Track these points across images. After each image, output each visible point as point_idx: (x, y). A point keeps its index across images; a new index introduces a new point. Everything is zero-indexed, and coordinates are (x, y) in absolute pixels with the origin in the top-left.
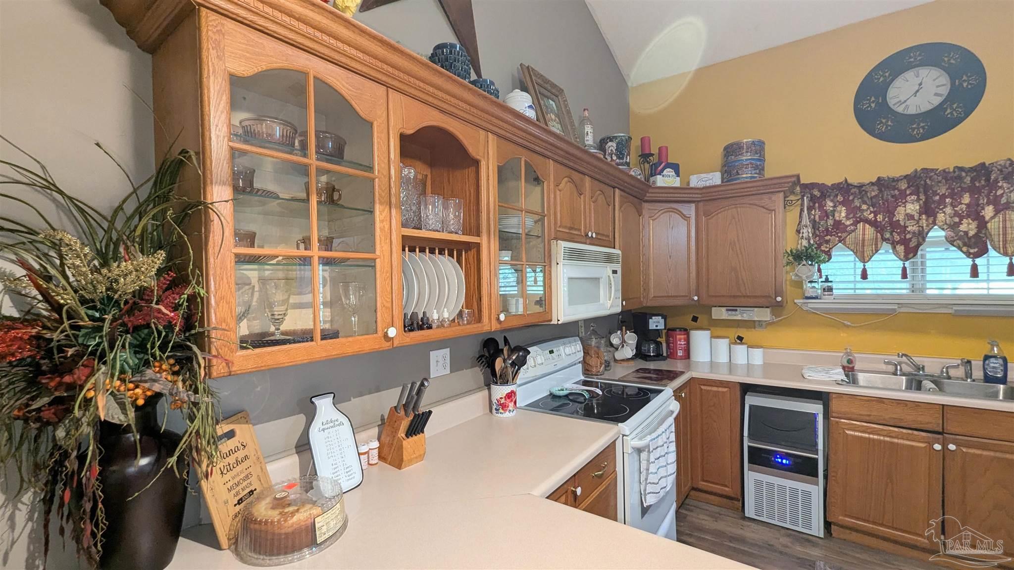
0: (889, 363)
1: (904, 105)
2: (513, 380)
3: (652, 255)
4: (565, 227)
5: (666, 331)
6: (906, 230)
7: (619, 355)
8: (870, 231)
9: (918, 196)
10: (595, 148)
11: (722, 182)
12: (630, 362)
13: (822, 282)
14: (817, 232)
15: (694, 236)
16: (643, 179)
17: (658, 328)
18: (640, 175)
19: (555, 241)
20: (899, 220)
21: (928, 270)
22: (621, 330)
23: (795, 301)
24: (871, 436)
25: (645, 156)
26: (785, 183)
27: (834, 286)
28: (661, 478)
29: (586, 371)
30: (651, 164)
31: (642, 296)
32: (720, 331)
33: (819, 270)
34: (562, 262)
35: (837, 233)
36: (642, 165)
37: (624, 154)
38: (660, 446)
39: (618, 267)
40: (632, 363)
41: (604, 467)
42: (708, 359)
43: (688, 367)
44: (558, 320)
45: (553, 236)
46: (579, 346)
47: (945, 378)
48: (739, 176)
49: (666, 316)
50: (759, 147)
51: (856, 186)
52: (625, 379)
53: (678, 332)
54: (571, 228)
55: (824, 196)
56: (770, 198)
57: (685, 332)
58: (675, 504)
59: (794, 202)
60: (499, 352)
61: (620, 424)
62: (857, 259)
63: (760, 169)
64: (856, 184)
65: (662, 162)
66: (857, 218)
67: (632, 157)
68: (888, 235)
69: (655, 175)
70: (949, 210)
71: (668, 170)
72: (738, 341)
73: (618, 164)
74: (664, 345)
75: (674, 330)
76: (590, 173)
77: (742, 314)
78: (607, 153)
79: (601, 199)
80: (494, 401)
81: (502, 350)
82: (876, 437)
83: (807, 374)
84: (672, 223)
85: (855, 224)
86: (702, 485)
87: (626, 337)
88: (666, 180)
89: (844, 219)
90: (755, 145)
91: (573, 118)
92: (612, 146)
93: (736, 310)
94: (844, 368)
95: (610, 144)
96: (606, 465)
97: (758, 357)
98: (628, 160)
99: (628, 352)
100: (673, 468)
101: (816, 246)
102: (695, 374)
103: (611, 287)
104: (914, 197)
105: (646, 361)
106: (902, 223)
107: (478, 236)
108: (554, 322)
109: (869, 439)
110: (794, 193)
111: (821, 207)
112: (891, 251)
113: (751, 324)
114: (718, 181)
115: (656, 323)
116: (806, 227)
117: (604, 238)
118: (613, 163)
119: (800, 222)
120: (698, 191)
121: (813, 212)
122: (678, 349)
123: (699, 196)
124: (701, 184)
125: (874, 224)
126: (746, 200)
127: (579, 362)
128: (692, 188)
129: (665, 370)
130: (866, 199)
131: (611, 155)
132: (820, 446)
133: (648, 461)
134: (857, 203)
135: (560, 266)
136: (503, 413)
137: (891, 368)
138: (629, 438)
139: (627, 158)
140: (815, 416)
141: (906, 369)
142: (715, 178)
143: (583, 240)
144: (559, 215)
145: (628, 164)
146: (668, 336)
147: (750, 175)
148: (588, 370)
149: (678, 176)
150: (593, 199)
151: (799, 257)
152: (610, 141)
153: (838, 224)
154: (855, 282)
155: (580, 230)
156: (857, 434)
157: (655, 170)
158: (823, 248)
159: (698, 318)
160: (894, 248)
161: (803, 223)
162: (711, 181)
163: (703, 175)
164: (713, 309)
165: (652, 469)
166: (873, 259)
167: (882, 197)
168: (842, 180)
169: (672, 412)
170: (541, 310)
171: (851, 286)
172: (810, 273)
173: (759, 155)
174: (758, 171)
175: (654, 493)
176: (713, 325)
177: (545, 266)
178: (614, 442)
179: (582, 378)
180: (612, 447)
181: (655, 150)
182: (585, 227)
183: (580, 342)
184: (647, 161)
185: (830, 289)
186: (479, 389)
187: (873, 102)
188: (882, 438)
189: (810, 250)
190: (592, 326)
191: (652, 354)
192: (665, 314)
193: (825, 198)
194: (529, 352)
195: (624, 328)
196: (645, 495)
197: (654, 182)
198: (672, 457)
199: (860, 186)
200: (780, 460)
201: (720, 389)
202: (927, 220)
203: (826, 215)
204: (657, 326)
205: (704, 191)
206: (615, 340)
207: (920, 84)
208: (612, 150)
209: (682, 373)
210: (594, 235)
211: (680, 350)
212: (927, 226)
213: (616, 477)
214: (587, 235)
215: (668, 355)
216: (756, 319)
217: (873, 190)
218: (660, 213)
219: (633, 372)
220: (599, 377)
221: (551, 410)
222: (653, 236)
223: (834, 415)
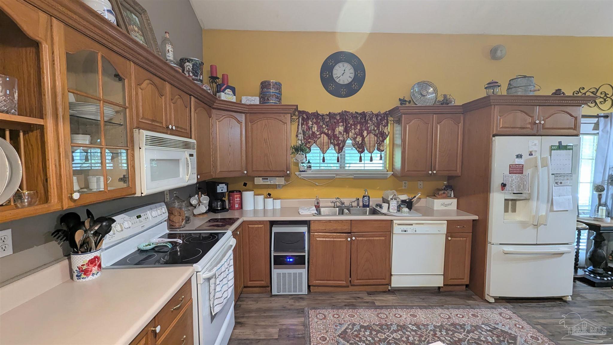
0: (332, 202)
1: (339, 79)
2: (96, 246)
3: (218, 144)
4: (147, 119)
5: (228, 193)
6: (339, 139)
7: (196, 212)
8: (326, 138)
9: (343, 123)
10: (175, 64)
11: (260, 103)
12: (204, 215)
13: (307, 163)
14: (305, 137)
15: (244, 134)
16: (212, 93)
17: (223, 191)
18: (210, 90)
19: (137, 130)
20: (336, 134)
21: (346, 158)
22: (198, 194)
23: (296, 173)
24: (326, 239)
25: (213, 78)
26: (291, 109)
27: (312, 165)
28: (224, 292)
29: (171, 226)
30: (217, 84)
31: (212, 171)
32: (259, 191)
33: (306, 157)
34: (144, 147)
35: (313, 138)
36: (211, 84)
37: (198, 73)
38: (223, 272)
39: (194, 152)
40: (206, 216)
41: (182, 300)
42: (252, 208)
43: (242, 215)
44: (142, 193)
45: (135, 125)
46: (164, 209)
47: (351, 207)
48: (269, 101)
49: (228, 183)
50: (278, 86)
51: (321, 115)
52: (200, 228)
53: (235, 193)
54: (153, 121)
55: (308, 118)
56: (284, 116)
57: (240, 193)
58: (234, 301)
59: (295, 120)
60: (80, 224)
61: (194, 265)
62: (321, 152)
63: (279, 99)
64: (321, 114)
65: (224, 85)
66: (321, 131)
67: (205, 76)
68: (332, 141)
69: (220, 92)
70: (353, 131)
71: (229, 90)
72: (268, 196)
73: (193, 79)
74: (227, 202)
75: (233, 192)
76: (169, 80)
77: (270, 181)
78: (185, 70)
79: (179, 102)
80: (75, 268)
81: (84, 223)
82: (328, 239)
83: (302, 212)
84: (231, 125)
85: (320, 134)
86: (250, 283)
87: (201, 199)
88: (226, 96)
89: (316, 131)
90: (277, 84)
91: (156, 36)
92: (189, 66)
93: (267, 179)
94: (316, 206)
95: (187, 64)
96: (183, 298)
97: (278, 204)
98: (201, 78)
99: (203, 208)
100: (232, 283)
101: (305, 144)
102: (245, 219)
103: (188, 166)
104: (342, 124)
105: (216, 213)
106: (337, 135)
107: (42, 117)
108: (138, 194)
109: (326, 240)
110: (295, 115)
111: (307, 124)
112: (333, 149)
113: (275, 187)
114: (258, 102)
115: (221, 188)
116: (301, 134)
117: (183, 131)
118: (191, 78)
119: (298, 131)
120: (246, 107)
121: (303, 126)
122: (235, 203)
123: (247, 110)
124: (248, 103)
125: (327, 135)
126: (271, 115)
127: (165, 221)
128: (243, 104)
129: (227, 218)
130: (324, 122)
131: (188, 71)
132: (306, 249)
133: (215, 284)
134: (321, 124)
135: (143, 150)
136: (85, 278)
137: (333, 205)
138: (201, 273)
139: (200, 76)
140: (303, 233)
141: (338, 204)
142: (256, 100)
143: (165, 131)
144: (141, 108)
145: (201, 81)
146: (229, 196)
147: (274, 101)
148: (173, 226)
149: (235, 95)
150: (173, 101)
151: (298, 149)
152: (188, 62)
153: (313, 133)
154: (320, 163)
155: (162, 123)
156: (321, 239)
157: (220, 88)
158: (308, 146)
159: (247, 184)
160: (335, 147)
161: (299, 132)
162: (254, 102)
163: (249, 97)
164: (255, 178)
165: (218, 288)
166: (327, 152)
167: (331, 122)
168: (315, 111)
169: (231, 246)
170: (125, 185)
171: (318, 165)
172: (302, 159)
173: (279, 91)
174: (278, 100)
175: (220, 304)
176: (256, 188)
177: (127, 150)
178: (190, 280)
179: (168, 232)
180: (188, 283)
181: (220, 76)
182: (166, 121)
183: (165, 206)
184: (215, 82)
185: (310, 167)
186: (57, 260)
187: (328, 74)
188: (330, 239)
189: (302, 146)
190: (175, 194)
191: (219, 208)
192: (228, 182)
193: (309, 119)
194: (114, 221)
195: (200, 193)
196: (214, 307)
197: (220, 97)
198: (232, 275)
199: (323, 116)
200: (289, 260)
201: (260, 226)
202: (346, 135)
203: (309, 128)
204: (222, 190)
205: (250, 107)
206: (194, 201)
207: (344, 71)
208: (189, 68)
209: (238, 219)
210: (174, 128)
211: (237, 204)
212: (346, 138)
213: (192, 303)
214: (168, 127)
215: (229, 208)
216: (277, 184)
217: (327, 118)
218: (223, 117)
219: (206, 222)
220: (181, 229)
221: (135, 265)
222: (219, 132)
223: (312, 231)
